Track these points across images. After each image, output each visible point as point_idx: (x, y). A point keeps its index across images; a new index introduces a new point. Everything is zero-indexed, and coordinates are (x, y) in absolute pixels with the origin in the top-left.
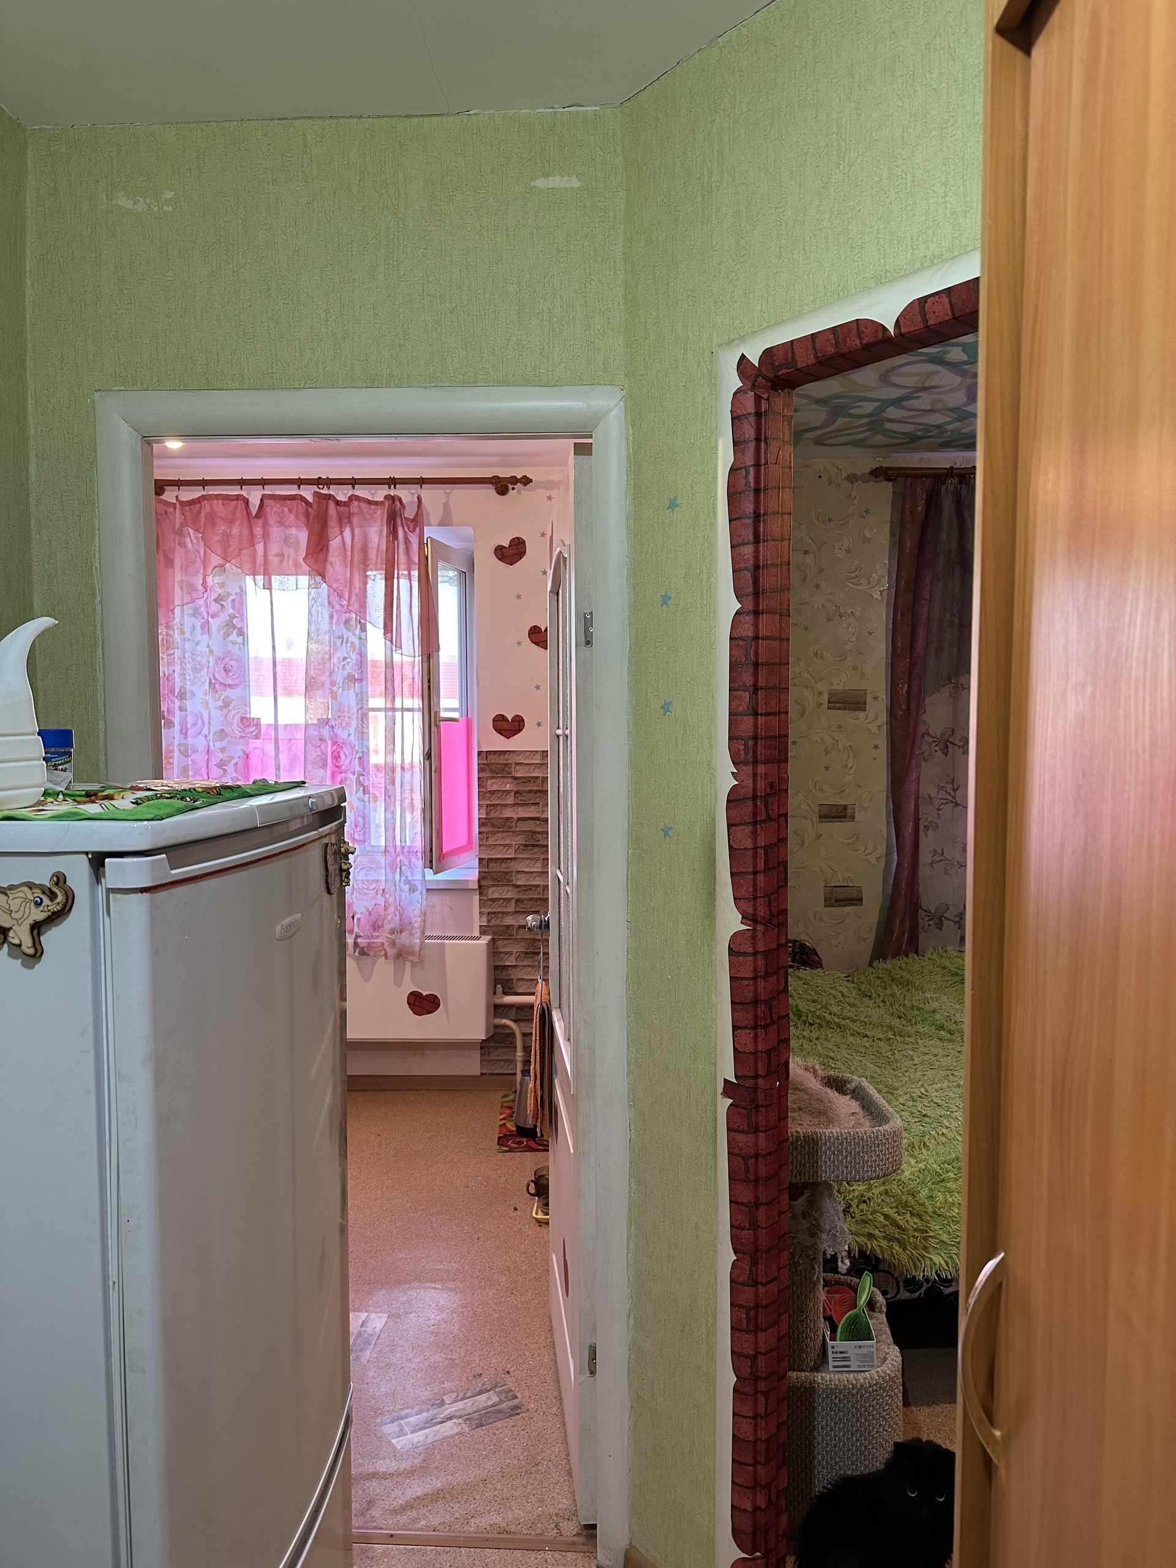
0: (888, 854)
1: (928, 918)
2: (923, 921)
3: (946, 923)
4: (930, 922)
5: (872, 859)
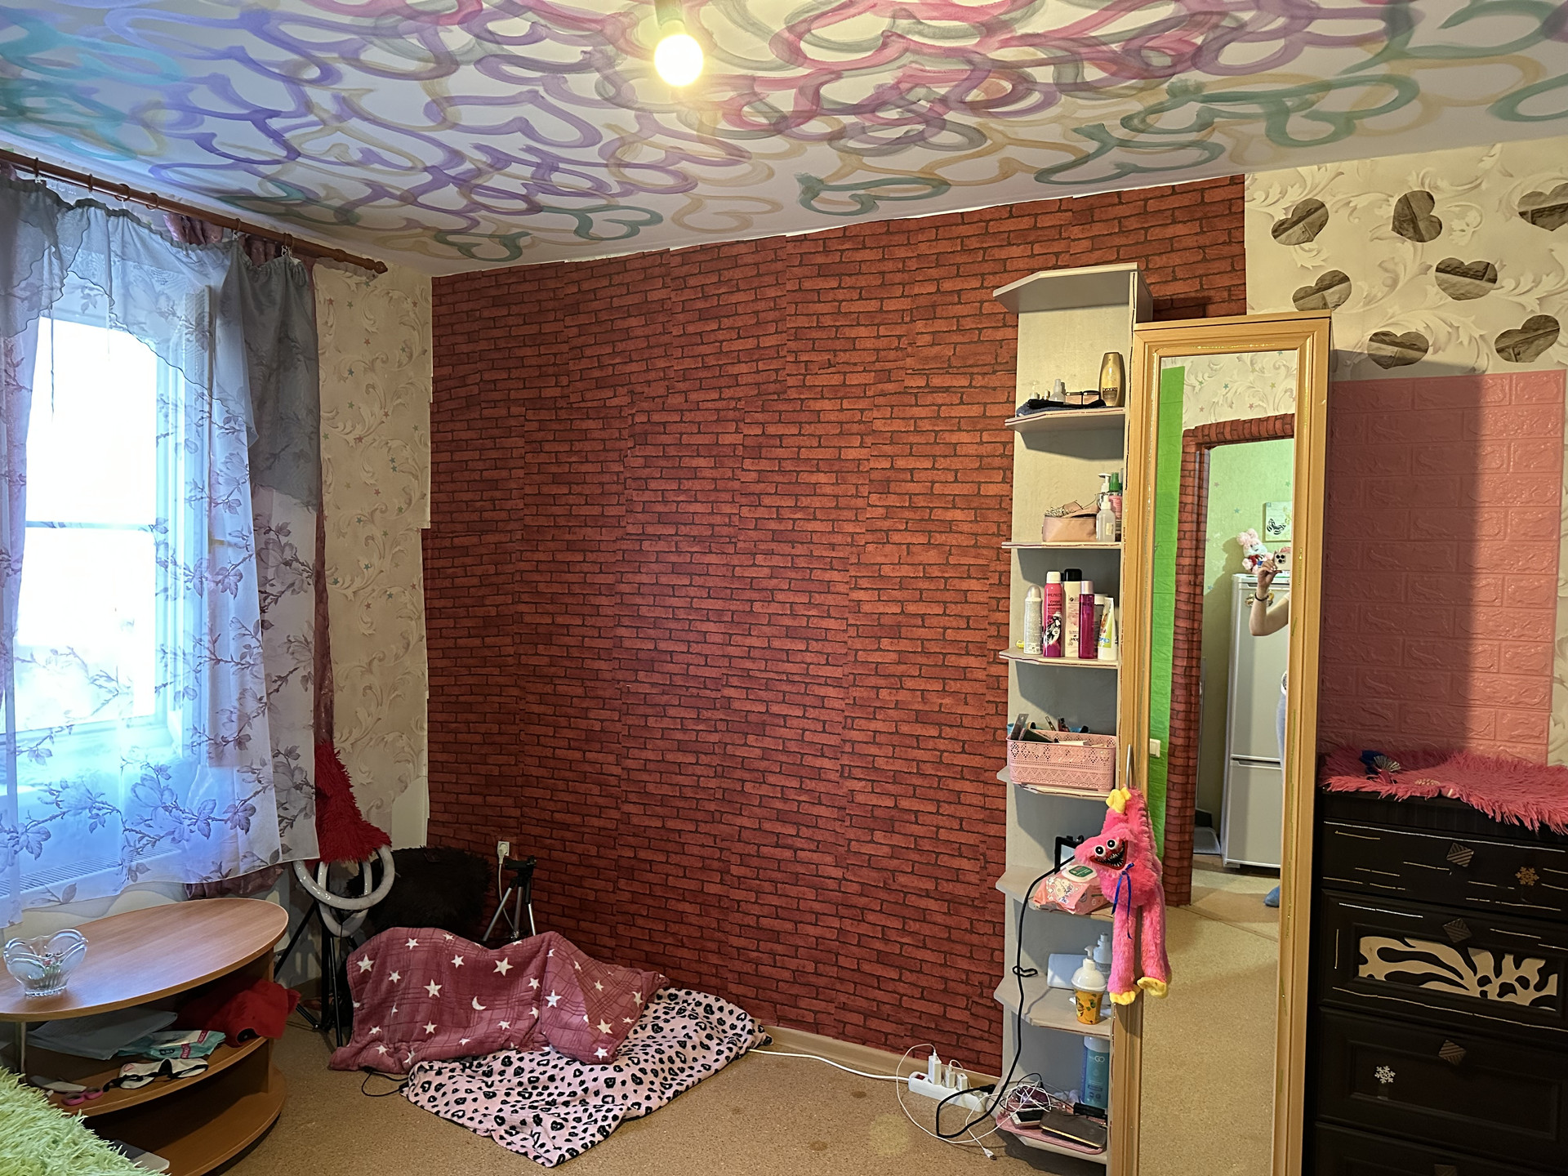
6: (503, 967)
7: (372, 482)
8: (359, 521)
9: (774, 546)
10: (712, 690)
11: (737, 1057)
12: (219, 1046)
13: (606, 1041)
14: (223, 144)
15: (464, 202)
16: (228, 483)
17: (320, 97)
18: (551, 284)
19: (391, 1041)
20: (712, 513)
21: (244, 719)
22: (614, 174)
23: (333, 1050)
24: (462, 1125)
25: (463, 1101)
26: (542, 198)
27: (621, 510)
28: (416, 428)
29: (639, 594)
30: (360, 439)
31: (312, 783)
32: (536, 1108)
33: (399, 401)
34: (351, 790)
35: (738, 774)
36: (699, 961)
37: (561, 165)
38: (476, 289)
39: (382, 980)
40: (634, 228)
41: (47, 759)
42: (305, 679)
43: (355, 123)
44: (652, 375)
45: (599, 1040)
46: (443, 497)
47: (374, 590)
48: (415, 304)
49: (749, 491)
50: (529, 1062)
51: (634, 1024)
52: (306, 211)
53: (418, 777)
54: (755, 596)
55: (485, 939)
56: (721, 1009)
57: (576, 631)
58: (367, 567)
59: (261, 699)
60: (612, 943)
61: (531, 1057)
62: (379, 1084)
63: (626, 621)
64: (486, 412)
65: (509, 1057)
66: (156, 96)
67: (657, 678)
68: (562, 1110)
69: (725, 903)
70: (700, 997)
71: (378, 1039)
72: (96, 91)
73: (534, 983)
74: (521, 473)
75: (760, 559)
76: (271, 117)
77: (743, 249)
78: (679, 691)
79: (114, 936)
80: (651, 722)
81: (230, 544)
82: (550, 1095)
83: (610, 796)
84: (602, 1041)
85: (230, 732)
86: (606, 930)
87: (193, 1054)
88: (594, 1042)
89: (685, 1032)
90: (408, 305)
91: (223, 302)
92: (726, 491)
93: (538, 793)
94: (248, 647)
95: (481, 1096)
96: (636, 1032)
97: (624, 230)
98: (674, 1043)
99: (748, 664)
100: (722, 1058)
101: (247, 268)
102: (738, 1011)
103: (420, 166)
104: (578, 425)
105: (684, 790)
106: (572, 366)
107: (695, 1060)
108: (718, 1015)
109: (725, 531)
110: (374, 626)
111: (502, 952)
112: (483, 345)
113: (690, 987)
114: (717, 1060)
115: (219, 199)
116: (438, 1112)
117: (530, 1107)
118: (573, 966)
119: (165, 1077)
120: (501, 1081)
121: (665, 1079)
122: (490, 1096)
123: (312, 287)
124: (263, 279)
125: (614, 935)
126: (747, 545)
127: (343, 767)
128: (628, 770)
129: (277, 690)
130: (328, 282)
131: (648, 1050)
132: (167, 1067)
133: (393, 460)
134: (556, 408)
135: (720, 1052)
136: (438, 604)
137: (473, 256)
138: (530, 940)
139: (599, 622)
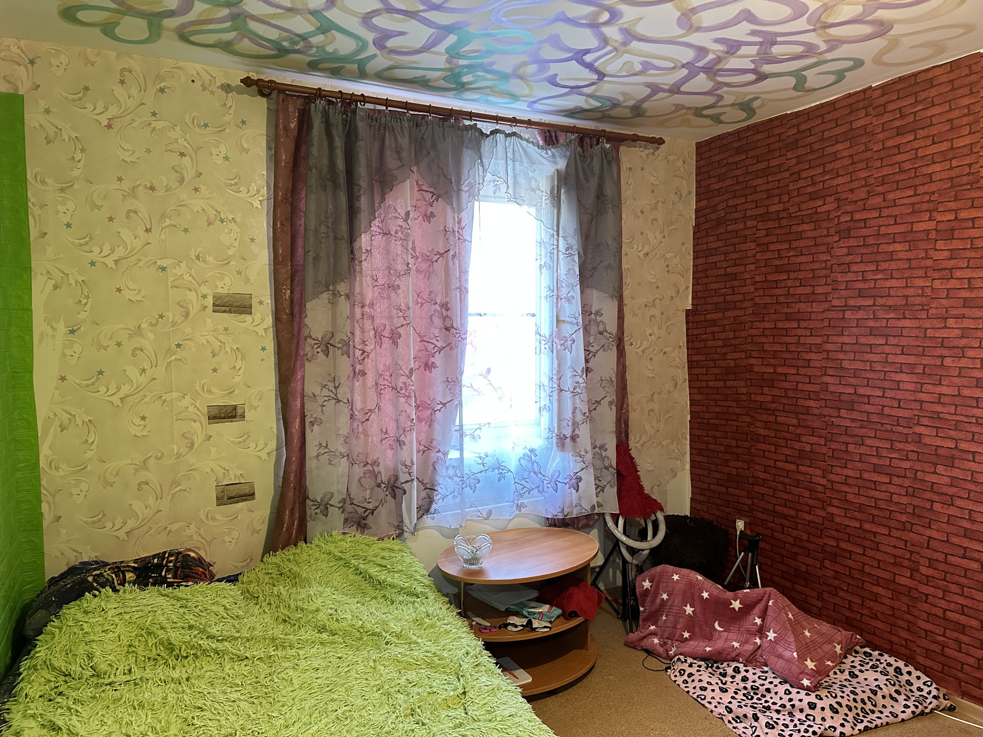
0: (278, 449)
1: (315, 507)
2: (311, 510)
3: (330, 509)
4: (316, 511)
5: (263, 454)
6: (736, 605)
7: (655, 281)
8: (646, 306)
9: (965, 311)
10: (904, 427)
11: (922, 713)
12: (558, 617)
13: (811, 675)
14: (562, 79)
15: (711, 84)
16: (567, 286)
17: (612, 32)
18: (777, 131)
19: (662, 637)
20: (907, 287)
21: (575, 425)
22: (820, 36)
23: (628, 634)
24: (703, 705)
25: (705, 689)
26: (767, 68)
27: (828, 289)
28: (683, 244)
29: (842, 351)
30: (647, 254)
31: (615, 466)
32: (755, 708)
33: (672, 227)
34: (638, 473)
35: (928, 495)
36: (890, 633)
37: (779, 39)
38: (724, 145)
39: (656, 597)
40: (840, 75)
41: (479, 440)
42: (611, 403)
43: (635, 44)
44: (855, 185)
45: (803, 672)
46: (699, 288)
47: (654, 349)
48: (684, 162)
49: (941, 267)
50: (753, 674)
51: (834, 667)
52: (613, 113)
53: (684, 469)
54: (945, 352)
55: (726, 583)
56: (909, 673)
57: (792, 378)
58: (650, 335)
59: (585, 413)
60: (819, 604)
61: (754, 671)
62: (653, 663)
63: (831, 372)
64: (729, 228)
65: (738, 668)
66: (524, 58)
67: (855, 415)
68: (775, 715)
69: (915, 594)
70: (891, 660)
71: (654, 634)
72: (494, 63)
73: (758, 621)
74: (753, 267)
75: (951, 322)
76: (585, 54)
77: (938, 72)
78: (874, 426)
79: (507, 541)
80: (851, 448)
81: (568, 322)
82: (766, 702)
83: (818, 499)
84: (807, 674)
85: (568, 432)
86: (814, 594)
87: (545, 618)
88: (801, 673)
89: (876, 683)
90: (680, 163)
91: (565, 179)
92: (920, 268)
93: (763, 490)
94: (578, 383)
95: (717, 690)
96: (835, 673)
97: (833, 78)
98: (867, 689)
99: (939, 408)
100: (909, 711)
101: (580, 156)
102: (925, 678)
103: (679, 65)
104: (795, 229)
105: (879, 502)
106: (791, 187)
107: (884, 706)
108: (906, 677)
109: (918, 300)
110: (655, 372)
111: (736, 595)
112: (728, 182)
113: (883, 651)
114: (903, 712)
115: (565, 116)
116: (688, 692)
117: (751, 706)
118: (788, 615)
119: (529, 629)
120: (732, 682)
121: (858, 714)
122: (724, 691)
123: (618, 161)
124: (589, 160)
125: (820, 598)
126: (939, 311)
127: (633, 458)
128: (832, 482)
129: (595, 409)
130: (629, 156)
131: (844, 689)
132: (530, 623)
133: (667, 266)
134: (779, 219)
135: (906, 706)
136: (695, 358)
137: (721, 122)
138: (756, 590)
139: (809, 372)
